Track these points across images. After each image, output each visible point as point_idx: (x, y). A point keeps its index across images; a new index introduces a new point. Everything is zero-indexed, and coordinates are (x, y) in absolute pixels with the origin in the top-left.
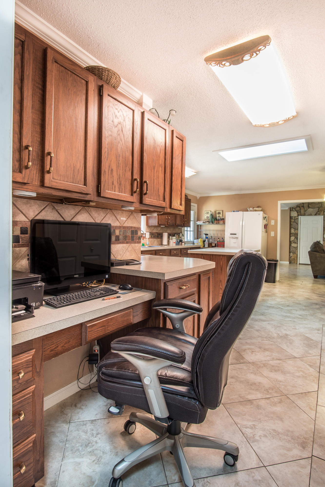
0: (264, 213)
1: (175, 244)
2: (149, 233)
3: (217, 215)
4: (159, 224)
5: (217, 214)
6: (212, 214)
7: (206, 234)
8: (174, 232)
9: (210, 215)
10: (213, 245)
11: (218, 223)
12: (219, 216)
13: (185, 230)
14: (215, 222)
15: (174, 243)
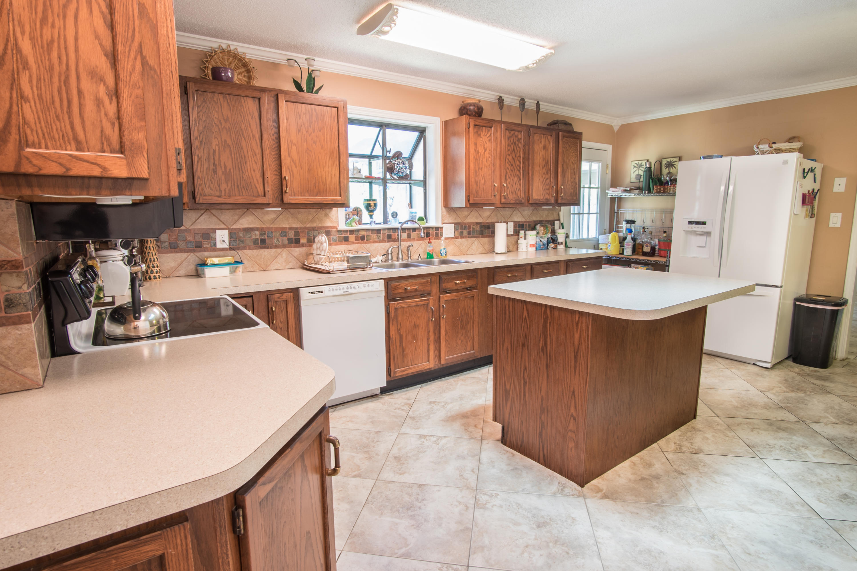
0: (804, 157)
1: (534, 249)
2: (453, 225)
3: (665, 171)
4: (471, 202)
5: (663, 168)
6: (650, 168)
7: (631, 222)
8: (534, 219)
9: (644, 169)
10: (647, 249)
11: (664, 192)
12: (669, 173)
13: (572, 212)
14: (655, 188)
15: (531, 246)
